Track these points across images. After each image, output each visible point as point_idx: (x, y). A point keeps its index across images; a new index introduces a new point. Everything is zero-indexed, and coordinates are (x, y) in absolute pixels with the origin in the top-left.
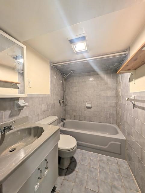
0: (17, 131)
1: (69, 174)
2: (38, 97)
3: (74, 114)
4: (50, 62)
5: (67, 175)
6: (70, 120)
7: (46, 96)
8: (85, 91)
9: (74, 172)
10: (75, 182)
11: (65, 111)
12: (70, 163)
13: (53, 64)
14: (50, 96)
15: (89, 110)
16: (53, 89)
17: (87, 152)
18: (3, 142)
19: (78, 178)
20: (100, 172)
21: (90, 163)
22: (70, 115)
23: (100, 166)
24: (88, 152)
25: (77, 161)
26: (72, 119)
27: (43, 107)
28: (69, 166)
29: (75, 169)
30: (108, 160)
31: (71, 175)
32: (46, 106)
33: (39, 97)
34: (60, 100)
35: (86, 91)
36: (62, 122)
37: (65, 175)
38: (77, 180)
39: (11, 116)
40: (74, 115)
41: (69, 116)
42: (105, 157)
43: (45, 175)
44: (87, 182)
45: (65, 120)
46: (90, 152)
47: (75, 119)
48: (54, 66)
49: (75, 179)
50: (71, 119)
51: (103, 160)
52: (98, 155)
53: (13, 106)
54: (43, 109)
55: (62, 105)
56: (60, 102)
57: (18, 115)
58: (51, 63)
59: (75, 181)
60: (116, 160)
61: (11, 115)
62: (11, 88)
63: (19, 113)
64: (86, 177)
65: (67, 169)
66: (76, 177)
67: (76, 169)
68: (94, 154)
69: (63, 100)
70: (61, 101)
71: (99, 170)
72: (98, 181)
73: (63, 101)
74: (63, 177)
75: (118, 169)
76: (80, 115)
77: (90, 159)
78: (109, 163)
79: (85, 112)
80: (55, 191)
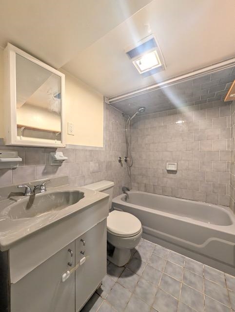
0: (51, 194)
1: (127, 276)
2: (84, 149)
3: (145, 182)
4: (104, 97)
5: (122, 277)
6: (138, 192)
7: (97, 149)
8: (165, 143)
9: (135, 276)
10: (134, 292)
11: (130, 176)
12: (130, 260)
13: (109, 99)
14: (104, 149)
15: (171, 175)
16: (108, 139)
17: (163, 250)
18: (31, 205)
19: (140, 287)
20: (183, 288)
21: (165, 268)
22: (138, 183)
23: (185, 278)
24: (164, 248)
25: (143, 260)
26: (141, 191)
27: (93, 166)
28: (128, 263)
29: (136, 271)
30: (204, 271)
31: (130, 278)
32: (97, 165)
33: (86, 150)
34: (120, 158)
35: (167, 143)
36: (124, 193)
37: (120, 277)
38: (138, 290)
39: (45, 173)
40: (145, 184)
41: (136, 185)
42: (198, 266)
43: (81, 264)
44: (156, 298)
45: (129, 190)
46: (168, 250)
47: (146, 191)
48: (110, 102)
49: (135, 288)
50: (139, 190)
51: (193, 269)
52: (184, 258)
53: (48, 160)
54: (91, 170)
55: (123, 165)
56: (120, 161)
57: (54, 172)
58: (106, 98)
59: (135, 290)
60: (223, 277)
61: (45, 171)
62: (55, 139)
63: (55, 170)
64: (155, 290)
65: (123, 269)
66: (137, 285)
67: (140, 272)
68: (175, 254)
69: (126, 158)
70: (123, 159)
71: (183, 284)
72: (177, 303)
73: (127, 160)
74: (115, 279)
75: (227, 294)
76: (156, 184)
77: (168, 262)
78: (207, 278)
79: (165, 179)
80: (100, 296)
